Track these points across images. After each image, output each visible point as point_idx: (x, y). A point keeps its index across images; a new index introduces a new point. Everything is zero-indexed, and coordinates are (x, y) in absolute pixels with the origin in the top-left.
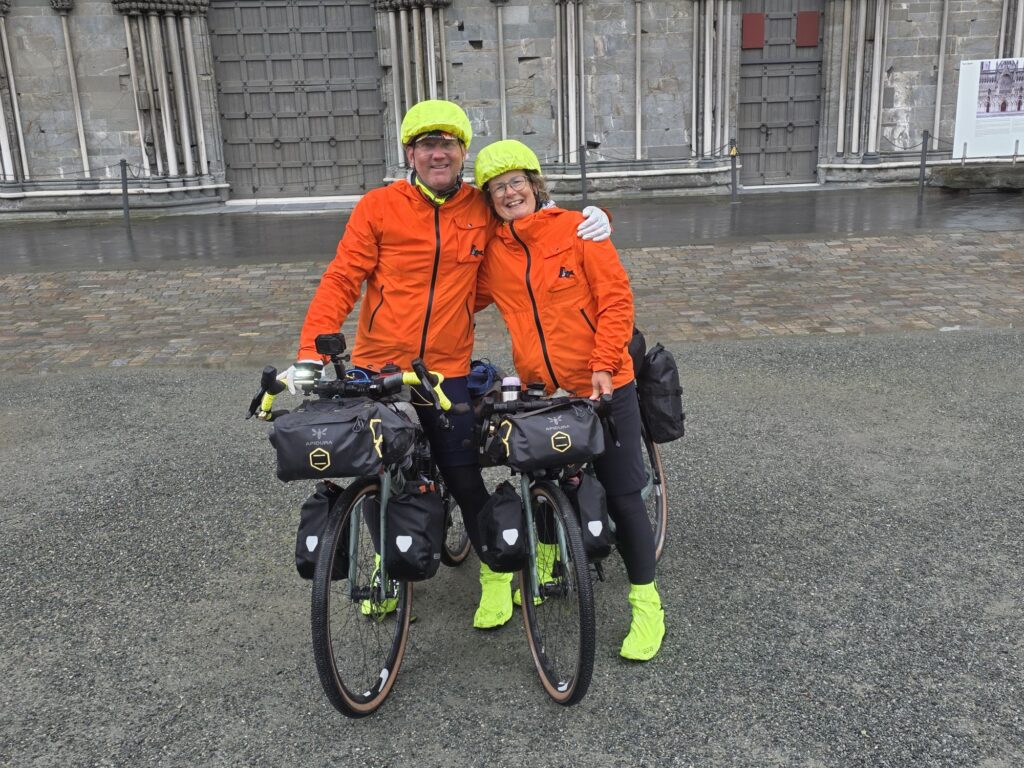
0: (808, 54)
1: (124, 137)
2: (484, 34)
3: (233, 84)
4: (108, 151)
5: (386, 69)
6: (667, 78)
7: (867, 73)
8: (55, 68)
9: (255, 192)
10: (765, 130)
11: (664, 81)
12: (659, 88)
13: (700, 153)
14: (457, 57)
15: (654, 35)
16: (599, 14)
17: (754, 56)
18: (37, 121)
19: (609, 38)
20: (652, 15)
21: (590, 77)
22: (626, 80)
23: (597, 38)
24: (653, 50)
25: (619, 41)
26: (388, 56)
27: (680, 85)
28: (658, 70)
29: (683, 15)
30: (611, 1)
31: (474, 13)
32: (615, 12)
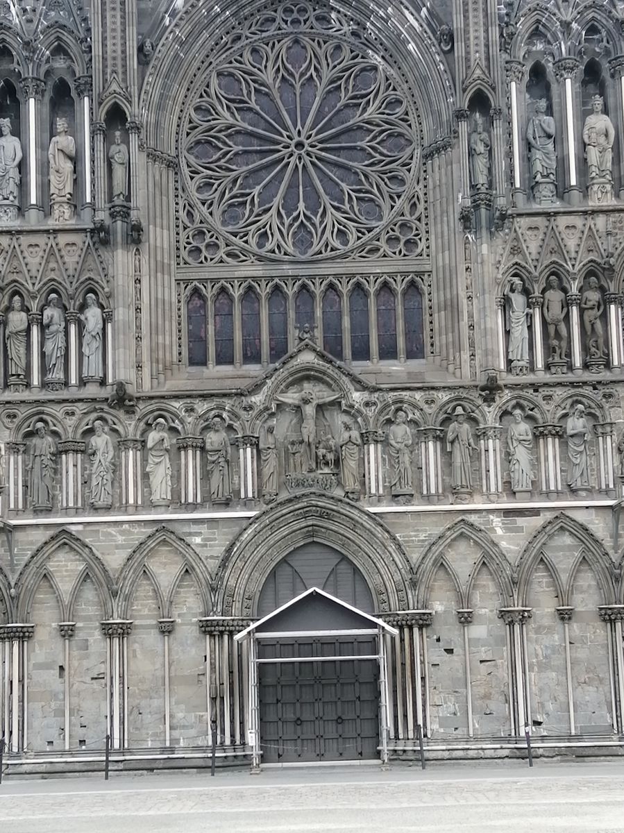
1: (196, 717)
2: (455, 644)
4: (184, 727)
6: (591, 675)
8: (156, 670)
11: (589, 678)
12: (585, 683)
13: (620, 731)
14: (436, 660)
15: (579, 645)
16: (538, 630)
18: (138, 707)
19: (546, 647)
20: (577, 632)
21: (533, 674)
22: (560, 677)
23: (537, 647)
24: (578, 655)
25: (554, 650)
27: (601, 681)
28: (584, 669)
29: (600, 632)
30: (546, 622)
31: (448, 630)
32: (550, 630)
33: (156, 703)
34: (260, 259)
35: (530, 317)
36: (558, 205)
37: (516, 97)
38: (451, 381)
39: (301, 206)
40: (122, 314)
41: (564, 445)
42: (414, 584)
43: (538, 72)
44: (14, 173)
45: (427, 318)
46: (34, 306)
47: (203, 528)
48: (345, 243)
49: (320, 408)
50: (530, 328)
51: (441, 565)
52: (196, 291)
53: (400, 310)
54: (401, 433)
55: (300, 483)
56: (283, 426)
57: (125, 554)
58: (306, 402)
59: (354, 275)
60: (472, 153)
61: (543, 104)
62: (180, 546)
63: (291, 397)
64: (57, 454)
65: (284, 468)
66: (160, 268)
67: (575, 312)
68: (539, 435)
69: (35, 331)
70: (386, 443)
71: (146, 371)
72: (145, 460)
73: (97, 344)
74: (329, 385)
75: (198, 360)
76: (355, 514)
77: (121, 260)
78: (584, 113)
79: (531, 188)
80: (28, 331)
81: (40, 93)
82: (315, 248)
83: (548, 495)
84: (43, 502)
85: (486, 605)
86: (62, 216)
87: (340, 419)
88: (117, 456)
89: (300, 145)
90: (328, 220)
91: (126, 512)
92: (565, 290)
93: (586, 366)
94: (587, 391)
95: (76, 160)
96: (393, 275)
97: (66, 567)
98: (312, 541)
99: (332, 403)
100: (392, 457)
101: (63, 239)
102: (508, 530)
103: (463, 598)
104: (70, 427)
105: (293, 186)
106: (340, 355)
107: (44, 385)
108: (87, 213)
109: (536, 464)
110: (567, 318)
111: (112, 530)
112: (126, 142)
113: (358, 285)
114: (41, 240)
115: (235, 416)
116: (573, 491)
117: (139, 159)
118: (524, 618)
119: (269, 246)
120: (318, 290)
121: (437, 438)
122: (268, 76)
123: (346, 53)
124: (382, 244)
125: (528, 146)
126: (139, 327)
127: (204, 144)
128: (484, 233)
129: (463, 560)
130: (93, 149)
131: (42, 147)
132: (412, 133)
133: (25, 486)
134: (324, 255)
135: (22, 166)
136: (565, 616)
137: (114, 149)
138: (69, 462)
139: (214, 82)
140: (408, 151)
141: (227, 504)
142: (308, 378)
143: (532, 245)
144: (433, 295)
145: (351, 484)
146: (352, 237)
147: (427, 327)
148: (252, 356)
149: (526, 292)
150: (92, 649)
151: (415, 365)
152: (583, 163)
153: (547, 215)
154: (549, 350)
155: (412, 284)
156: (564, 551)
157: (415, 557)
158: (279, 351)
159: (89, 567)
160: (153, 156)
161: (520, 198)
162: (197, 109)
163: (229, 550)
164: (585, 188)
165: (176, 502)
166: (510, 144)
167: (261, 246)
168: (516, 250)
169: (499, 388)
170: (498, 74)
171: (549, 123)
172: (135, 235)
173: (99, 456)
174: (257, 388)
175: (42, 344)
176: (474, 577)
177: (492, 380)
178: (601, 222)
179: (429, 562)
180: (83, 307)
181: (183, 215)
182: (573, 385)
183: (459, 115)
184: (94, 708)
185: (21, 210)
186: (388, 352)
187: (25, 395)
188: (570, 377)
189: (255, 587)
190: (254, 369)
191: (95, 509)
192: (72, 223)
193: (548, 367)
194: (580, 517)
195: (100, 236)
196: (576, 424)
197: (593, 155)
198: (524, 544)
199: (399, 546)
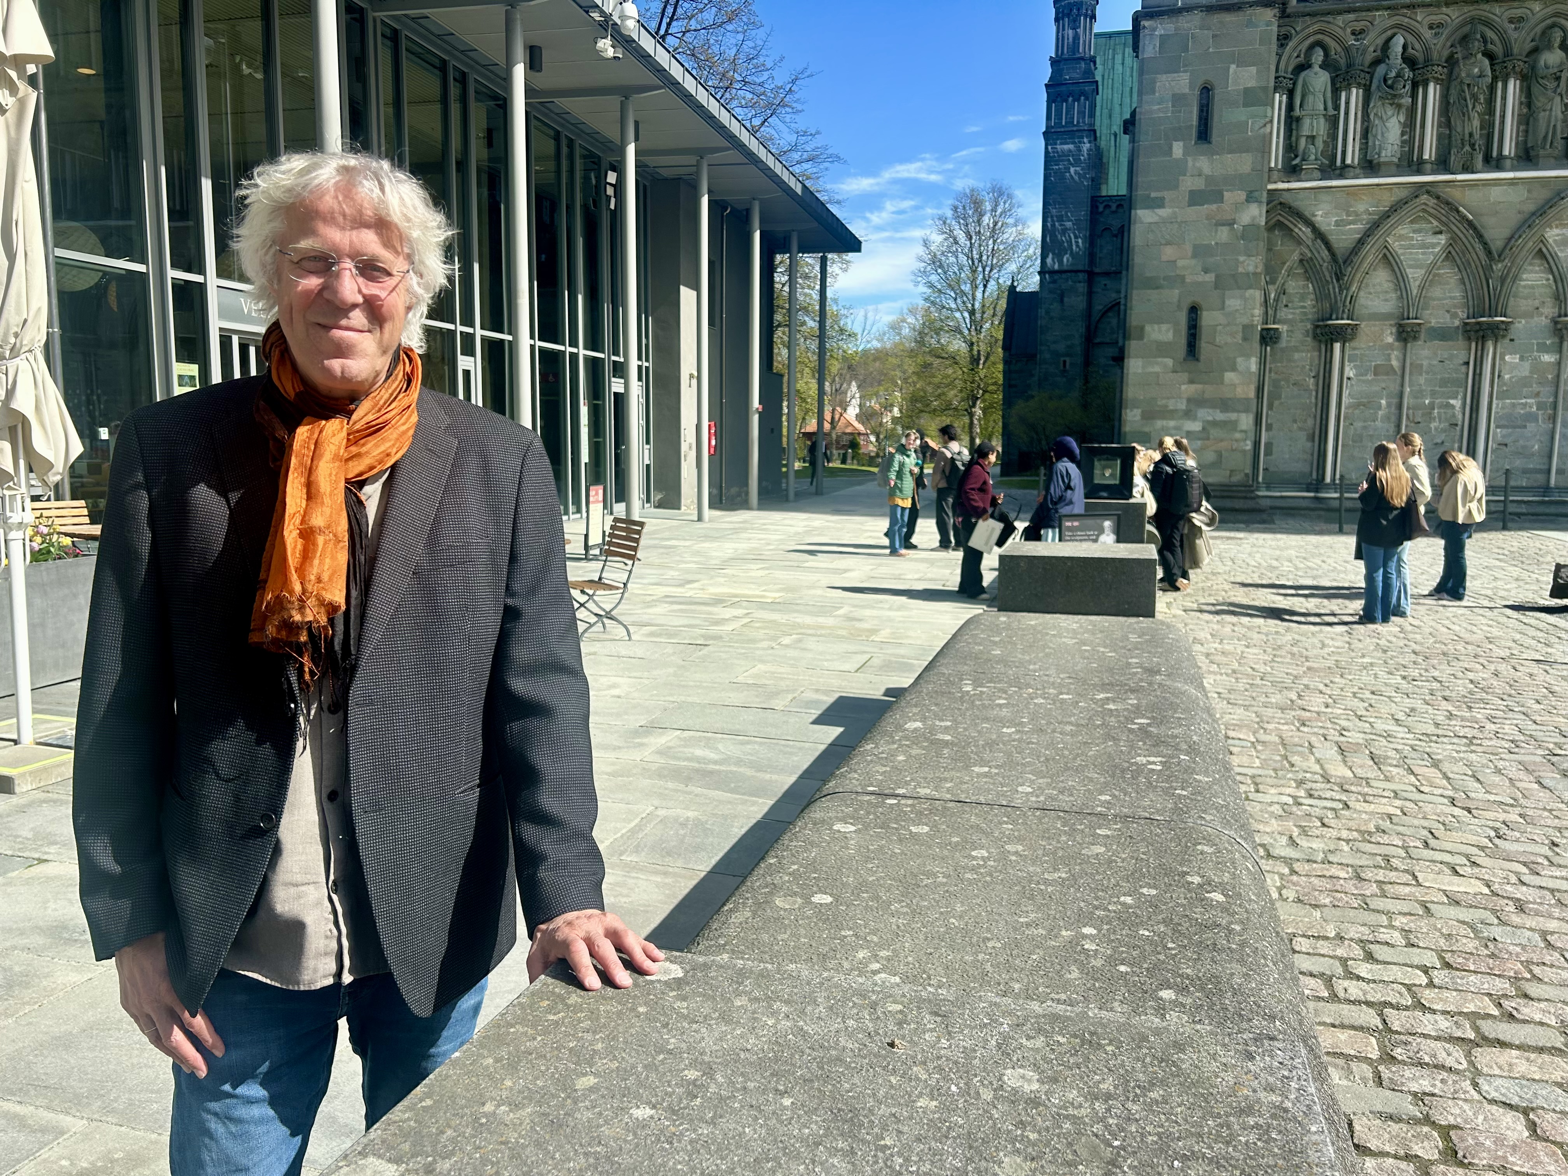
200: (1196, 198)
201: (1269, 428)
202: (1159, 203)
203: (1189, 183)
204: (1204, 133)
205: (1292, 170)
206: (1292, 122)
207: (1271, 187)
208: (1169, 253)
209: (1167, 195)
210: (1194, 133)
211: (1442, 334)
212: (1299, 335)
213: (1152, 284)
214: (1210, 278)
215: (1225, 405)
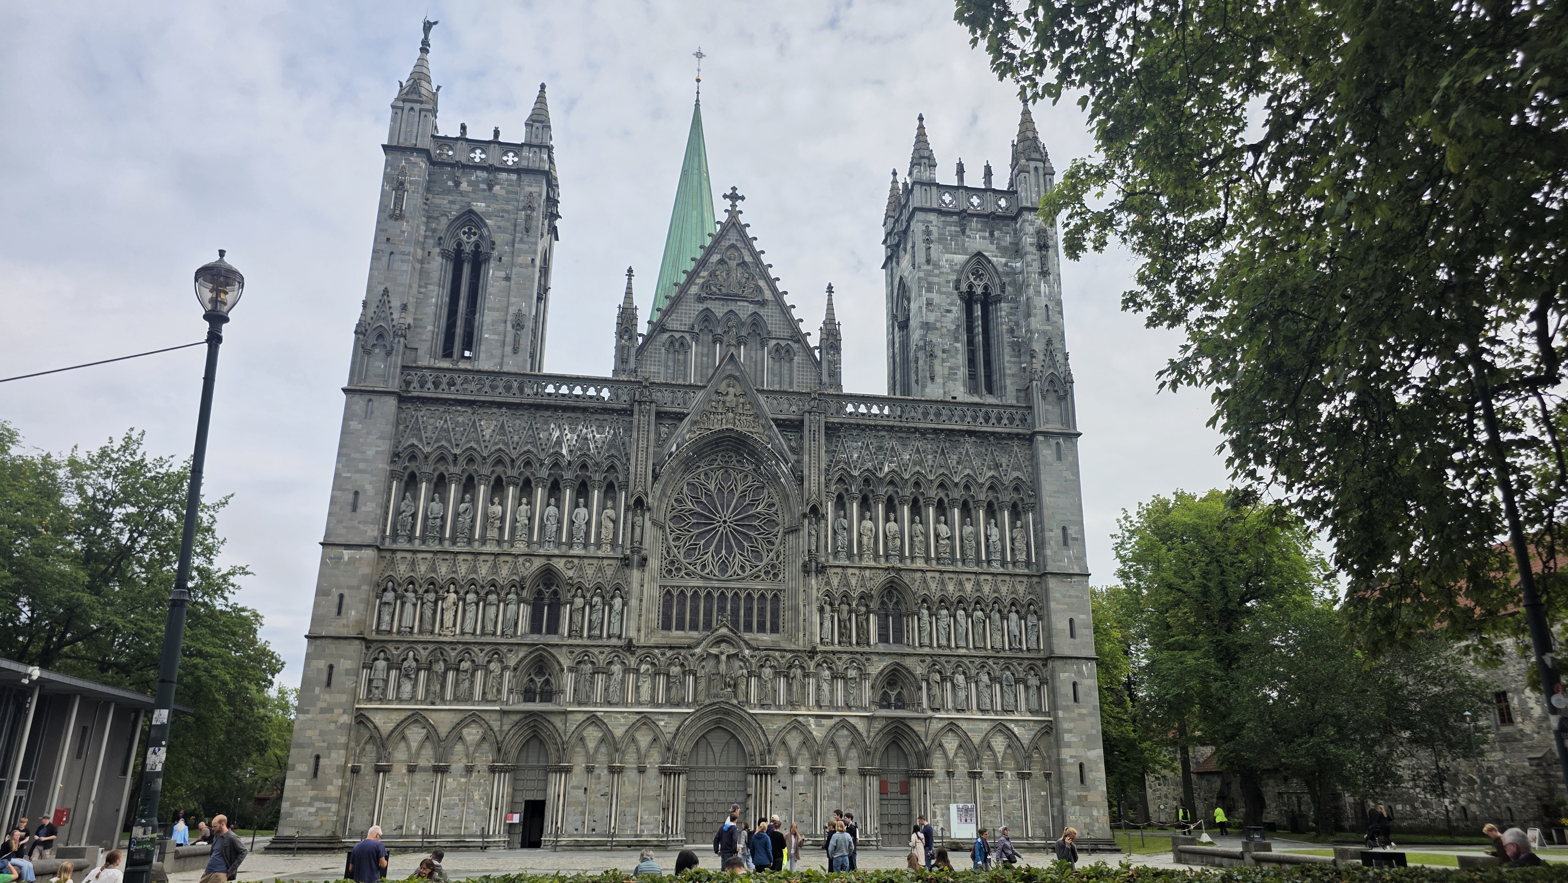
0: (905, 796)
1: (654, 819)
2: (788, 785)
3: (692, 799)
4: (648, 824)
5: (749, 795)
7: (925, 805)
8: (635, 792)
9: (694, 842)
10: (890, 825)
13: (866, 832)
14: (777, 792)
15: (848, 787)
16: (828, 779)
17: (884, 796)
18: (624, 812)
19: (832, 788)
20: (848, 780)
21: (825, 801)
23: (828, 788)
24: (848, 793)
25: (836, 789)
26: (751, 791)
27: (858, 806)
28: (850, 800)
29: (857, 780)
30: (833, 774)
31: (784, 777)
32: (834, 779)
33: (634, 810)
34: (702, 577)
35: (832, 617)
36: (847, 563)
37: (830, 508)
38: (793, 647)
39: (724, 552)
40: (634, 602)
41: (846, 683)
42: (770, 752)
43: (840, 497)
44: (584, 527)
45: (781, 613)
46: (588, 596)
47: (666, 718)
48: (744, 572)
49: (728, 657)
50: (832, 622)
51: (784, 743)
52: (669, 592)
53: (769, 608)
54: (767, 672)
55: (716, 696)
56: (710, 665)
57: (624, 729)
58: (722, 653)
59: (747, 589)
60: (810, 534)
61: (842, 513)
62: (653, 726)
63: (715, 651)
64: (593, 674)
65: (708, 687)
66: (653, 579)
67: (854, 615)
68: (834, 677)
69: (587, 608)
70: (760, 677)
71: (643, 633)
72: (638, 680)
73: (618, 617)
74: (733, 645)
75: (666, 626)
76: (742, 713)
77: (636, 574)
78: (862, 518)
79: (836, 554)
80: (584, 608)
81: (600, 487)
82: (729, 574)
83: (837, 709)
84: (583, 698)
85: (803, 766)
86: (606, 550)
87: (737, 664)
88: (624, 676)
89: (725, 522)
90: (737, 560)
91: (626, 707)
92: (849, 605)
93: (858, 644)
94: (858, 656)
95: (615, 522)
96: (766, 590)
97: (592, 735)
98: (718, 726)
99: (734, 655)
100: (762, 686)
101: (606, 562)
102: (817, 725)
103: (793, 760)
104: (602, 660)
105: (720, 540)
106: (738, 629)
107: (589, 637)
108: (619, 550)
109: (832, 692)
110: (850, 619)
111: (619, 716)
112: (643, 516)
113: (749, 594)
114: (595, 562)
115: (686, 658)
116: (849, 707)
117: (648, 524)
118: (822, 772)
119: (706, 571)
120: (730, 595)
121: (785, 676)
122: (712, 487)
123: (750, 478)
124: (762, 574)
125: (835, 532)
126: (641, 610)
127: (677, 518)
128: (814, 574)
129: (794, 741)
130: (625, 517)
131: (599, 514)
132: (780, 520)
133: (575, 690)
134: (735, 577)
135: (588, 523)
136: (842, 772)
137: (636, 518)
138: (600, 679)
139: (685, 488)
140: (777, 529)
141: (678, 705)
142: (723, 641)
143: (835, 582)
144: (785, 602)
145: (742, 698)
146: (747, 570)
147: (781, 618)
148: (694, 627)
149: (831, 604)
150: (603, 779)
151: (775, 636)
152: (860, 542)
153: (843, 567)
154: (841, 635)
155: (775, 595)
156: (843, 740)
157: (771, 738)
158: (708, 626)
159: (605, 735)
160: (654, 523)
161: (831, 558)
162: (676, 500)
163: (678, 730)
164: (861, 556)
165: (653, 702)
166: (827, 531)
167: (702, 570)
168: (828, 583)
169: (817, 653)
170: (824, 498)
171: (845, 523)
172: (643, 562)
173: (615, 676)
174: (698, 644)
175: (590, 615)
176: (799, 749)
177: (814, 648)
178: (867, 573)
179: (778, 741)
180: (612, 598)
181: (665, 552)
182: (851, 653)
183: (804, 516)
184: (600, 811)
185: (586, 546)
186: (762, 628)
187: (579, 641)
188: (850, 649)
189: (687, 750)
190: (694, 634)
191: (610, 704)
192: (611, 554)
193: (840, 643)
194: (852, 720)
195: (626, 562)
196: (852, 673)
197: (865, 540)
198: (825, 733)
199: (763, 732)
200: (323, 711)
201: (353, 810)
202: (307, 712)
203: (321, 704)
204: (329, 684)
205: (370, 700)
206: (370, 681)
207: (357, 706)
208: (309, 733)
209: (311, 709)
210: (325, 684)
211: (424, 769)
212: (369, 768)
213: (301, 746)
214: (325, 744)
215: (327, 800)
